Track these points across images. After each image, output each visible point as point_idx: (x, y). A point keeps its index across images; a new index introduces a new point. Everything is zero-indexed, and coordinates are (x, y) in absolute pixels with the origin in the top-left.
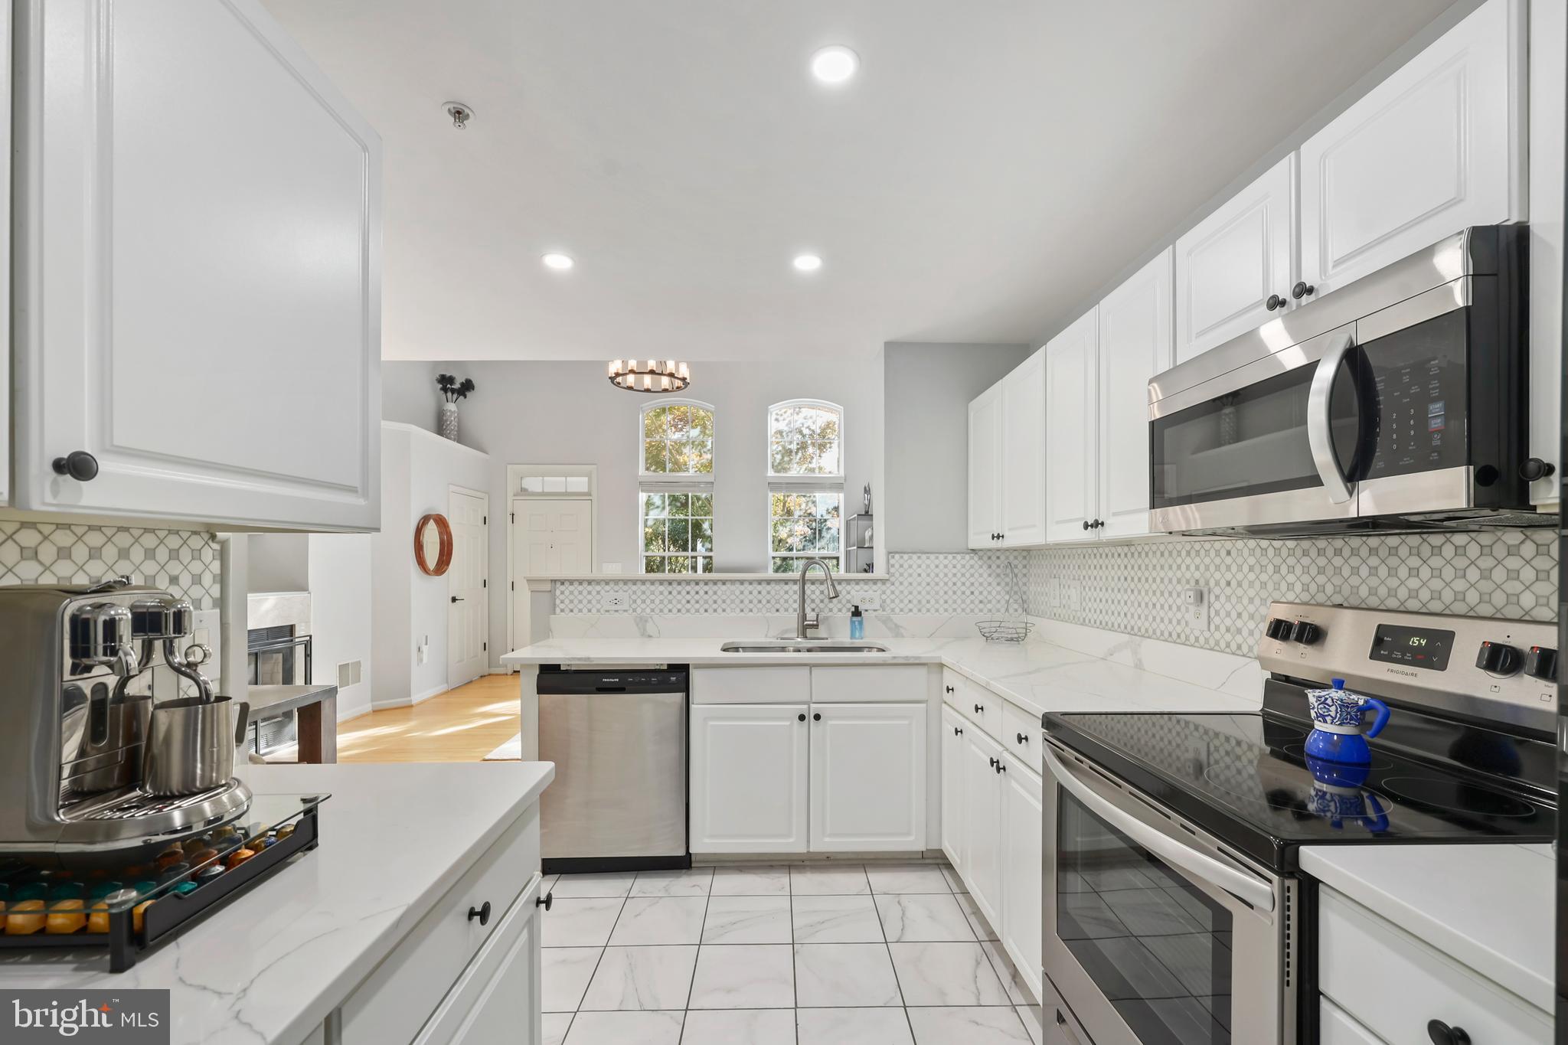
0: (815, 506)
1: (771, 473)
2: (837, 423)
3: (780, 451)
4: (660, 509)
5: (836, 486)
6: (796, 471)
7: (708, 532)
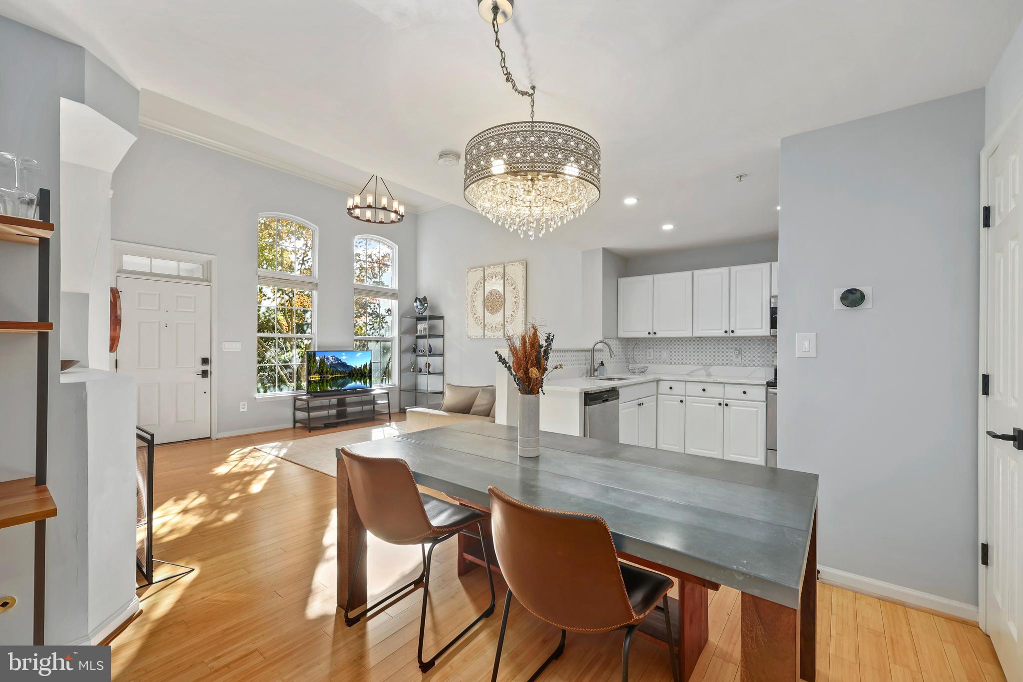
0: (379, 307)
1: (355, 282)
2: (391, 254)
3: (359, 268)
4: (271, 300)
5: (393, 295)
6: (369, 283)
7: (309, 321)
